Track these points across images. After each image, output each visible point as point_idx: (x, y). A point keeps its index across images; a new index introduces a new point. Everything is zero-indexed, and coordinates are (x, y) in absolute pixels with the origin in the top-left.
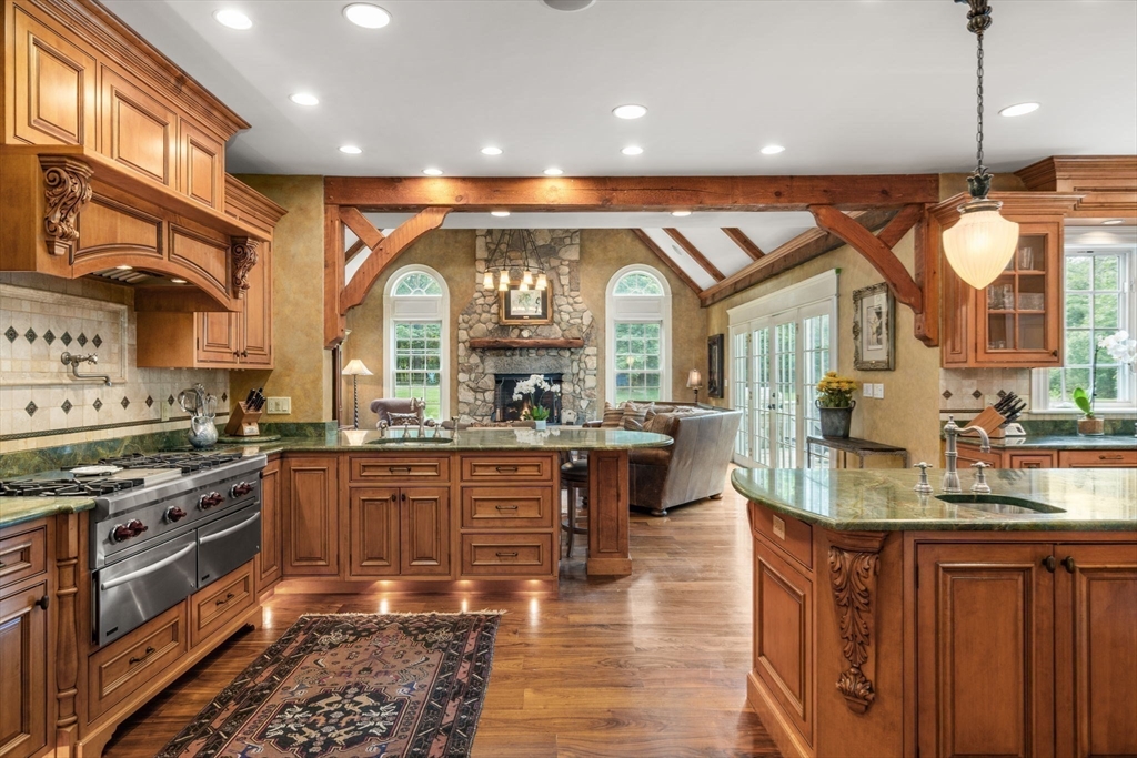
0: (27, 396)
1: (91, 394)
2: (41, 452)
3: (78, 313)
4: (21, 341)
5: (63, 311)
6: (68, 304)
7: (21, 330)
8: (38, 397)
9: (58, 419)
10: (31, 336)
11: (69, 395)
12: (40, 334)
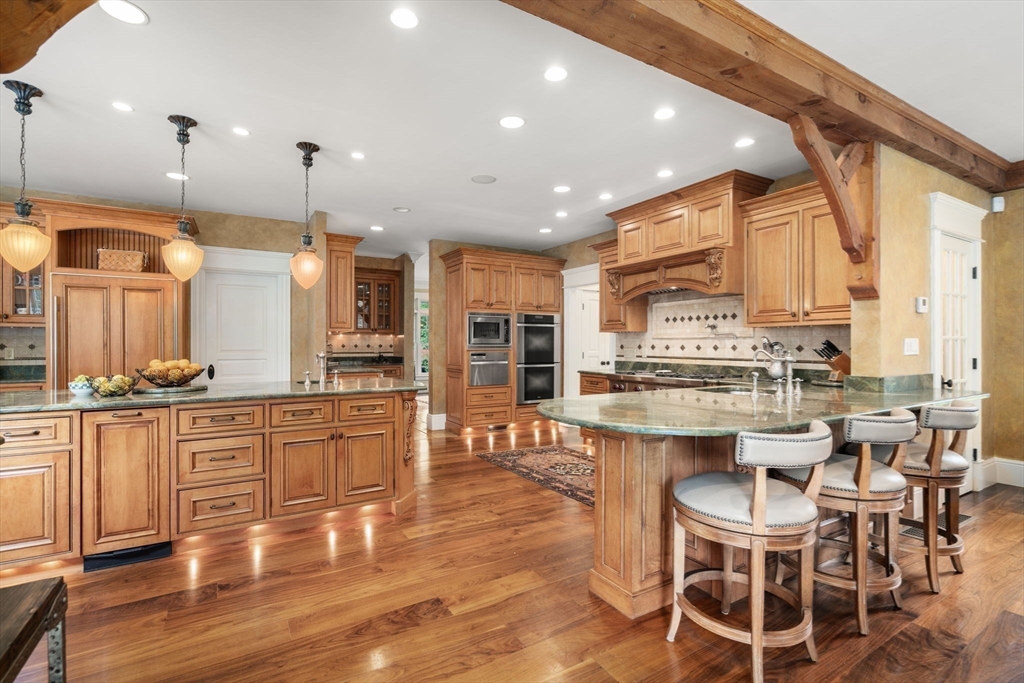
0: (697, 342)
1: (730, 343)
2: (699, 366)
3: (722, 304)
4: (694, 321)
5: (714, 305)
6: (716, 301)
7: (694, 317)
8: (701, 343)
9: (711, 353)
10: (698, 318)
11: (717, 343)
12: (703, 317)
